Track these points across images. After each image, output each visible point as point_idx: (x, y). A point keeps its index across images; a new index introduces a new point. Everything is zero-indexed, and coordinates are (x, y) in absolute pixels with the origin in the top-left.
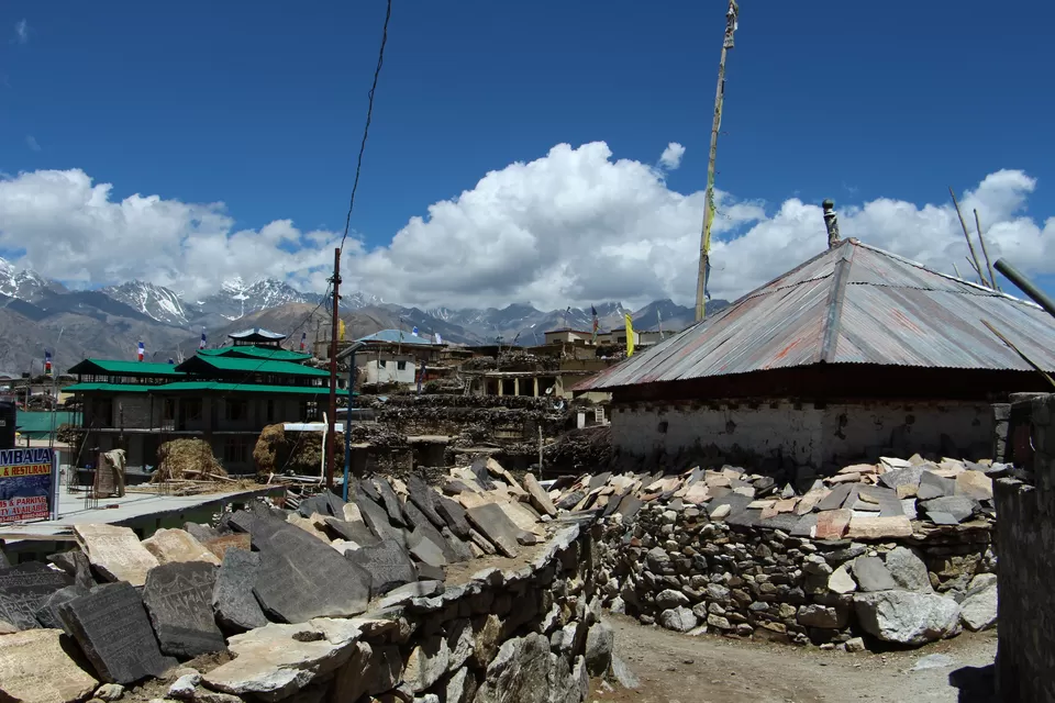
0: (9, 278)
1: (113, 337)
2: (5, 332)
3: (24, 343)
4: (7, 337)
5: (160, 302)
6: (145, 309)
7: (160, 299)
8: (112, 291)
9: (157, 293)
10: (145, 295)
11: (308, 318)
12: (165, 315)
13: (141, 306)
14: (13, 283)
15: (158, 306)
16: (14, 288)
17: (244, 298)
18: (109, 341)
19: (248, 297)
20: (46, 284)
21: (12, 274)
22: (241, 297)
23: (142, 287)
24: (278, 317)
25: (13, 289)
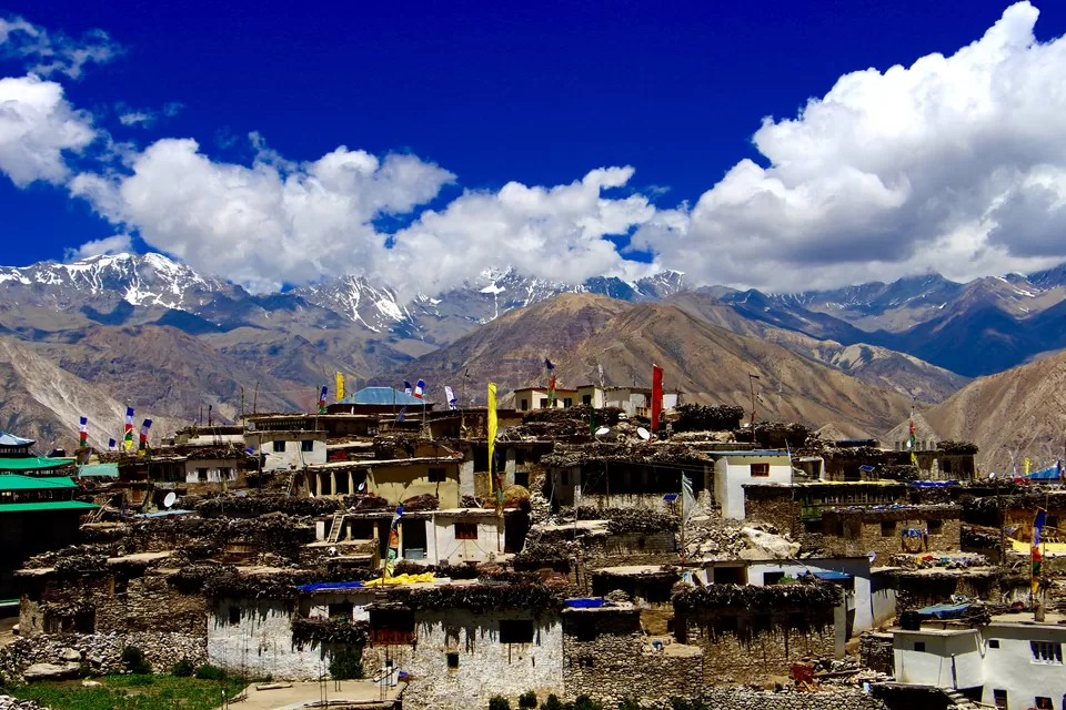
0: (169, 283)
1: (313, 360)
2: (168, 359)
3: (192, 375)
4: (169, 367)
5: (378, 304)
6: (357, 316)
7: (378, 299)
8: (310, 292)
9: (373, 291)
10: (357, 296)
11: (588, 314)
12: (384, 323)
13: (351, 312)
14: (176, 290)
15: (376, 310)
16: (178, 296)
17: (496, 291)
18: (308, 364)
19: (503, 289)
20: (220, 288)
21: (173, 277)
22: (493, 289)
23: (351, 283)
24: (547, 317)
25: (175, 298)
